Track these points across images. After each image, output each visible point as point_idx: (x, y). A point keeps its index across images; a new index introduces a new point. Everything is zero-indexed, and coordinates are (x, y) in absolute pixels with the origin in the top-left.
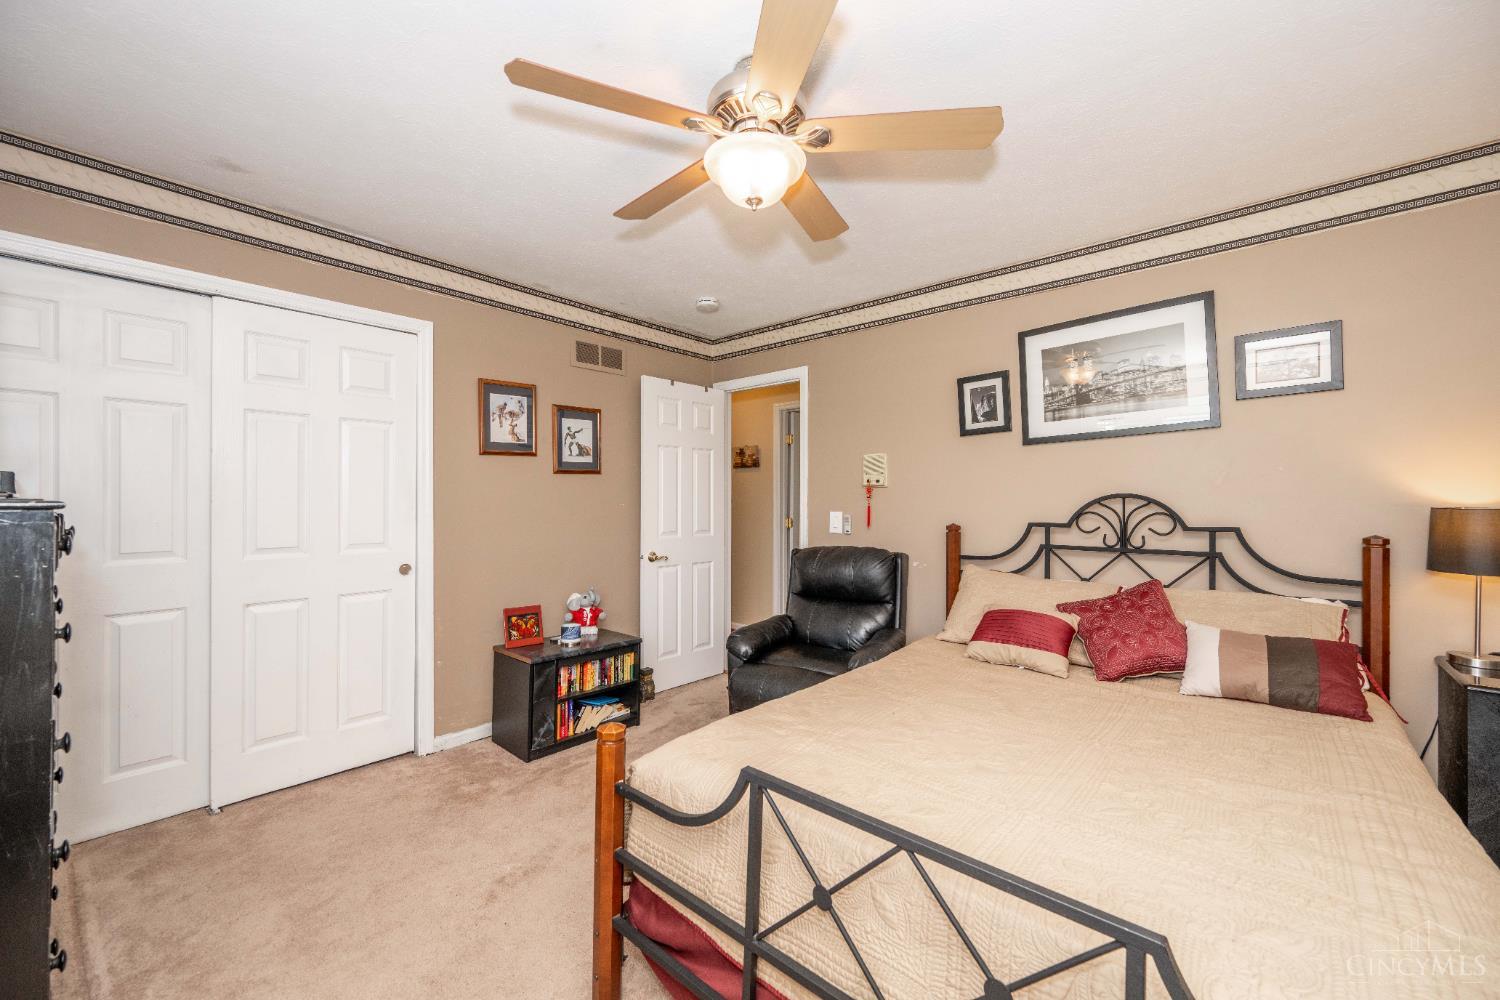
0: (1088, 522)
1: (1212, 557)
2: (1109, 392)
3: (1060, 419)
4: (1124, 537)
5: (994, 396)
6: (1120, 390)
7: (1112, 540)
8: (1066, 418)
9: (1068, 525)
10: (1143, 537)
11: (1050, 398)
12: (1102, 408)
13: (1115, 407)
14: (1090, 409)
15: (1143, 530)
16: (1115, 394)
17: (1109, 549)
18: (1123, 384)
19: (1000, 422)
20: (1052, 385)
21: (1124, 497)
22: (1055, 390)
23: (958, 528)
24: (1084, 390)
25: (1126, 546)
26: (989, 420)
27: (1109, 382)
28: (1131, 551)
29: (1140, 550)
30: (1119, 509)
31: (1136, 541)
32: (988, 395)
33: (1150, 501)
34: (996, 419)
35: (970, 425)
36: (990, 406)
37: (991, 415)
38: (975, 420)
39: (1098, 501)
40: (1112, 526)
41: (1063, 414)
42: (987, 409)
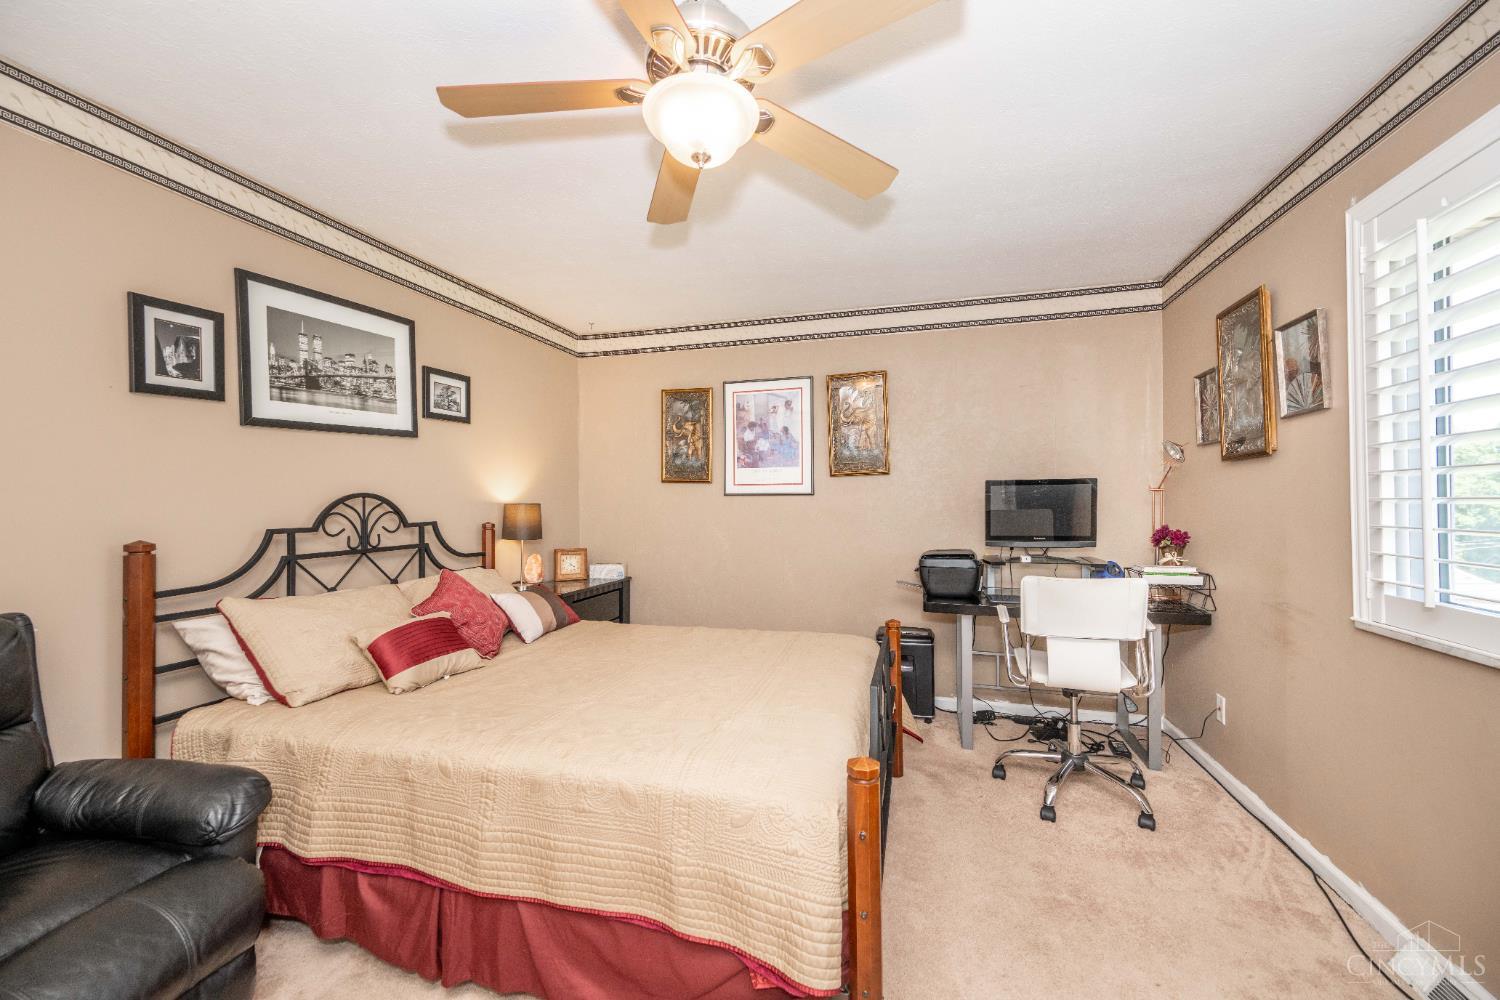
0: (333, 525)
1: (423, 549)
2: (336, 383)
3: (288, 400)
4: (364, 537)
5: (197, 344)
6: (347, 383)
7: (355, 543)
8: (295, 400)
9: (314, 529)
10: (379, 536)
11: (275, 371)
12: (333, 399)
13: (343, 400)
14: (320, 397)
15: (378, 529)
16: (343, 388)
17: (352, 551)
18: (349, 379)
19: (207, 382)
20: (278, 356)
21: (364, 496)
22: (282, 362)
23: (148, 549)
24: (314, 374)
25: (366, 546)
26: (184, 376)
27: (337, 373)
28: (370, 551)
29: (376, 549)
30: (360, 510)
31: (374, 541)
32: (188, 339)
33: (384, 501)
34: (197, 377)
35: (151, 377)
36: (189, 356)
37: (191, 370)
38: (161, 369)
39: (342, 501)
40: (355, 527)
41: (291, 395)
42: (184, 359)
